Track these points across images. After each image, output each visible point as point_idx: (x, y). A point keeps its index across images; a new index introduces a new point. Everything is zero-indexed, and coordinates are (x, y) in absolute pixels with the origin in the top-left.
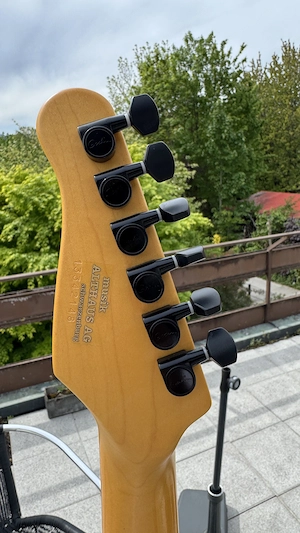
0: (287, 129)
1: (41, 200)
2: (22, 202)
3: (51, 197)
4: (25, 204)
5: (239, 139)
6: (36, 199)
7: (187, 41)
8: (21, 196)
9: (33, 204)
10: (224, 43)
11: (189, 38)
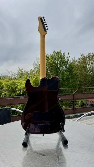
0: (84, 77)
1: (14, 87)
2: (9, 86)
3: (17, 86)
4: (9, 87)
5: (69, 78)
6: (13, 86)
7: (54, 53)
8: (8, 85)
9: (12, 87)
10: (64, 53)
11: (54, 52)
